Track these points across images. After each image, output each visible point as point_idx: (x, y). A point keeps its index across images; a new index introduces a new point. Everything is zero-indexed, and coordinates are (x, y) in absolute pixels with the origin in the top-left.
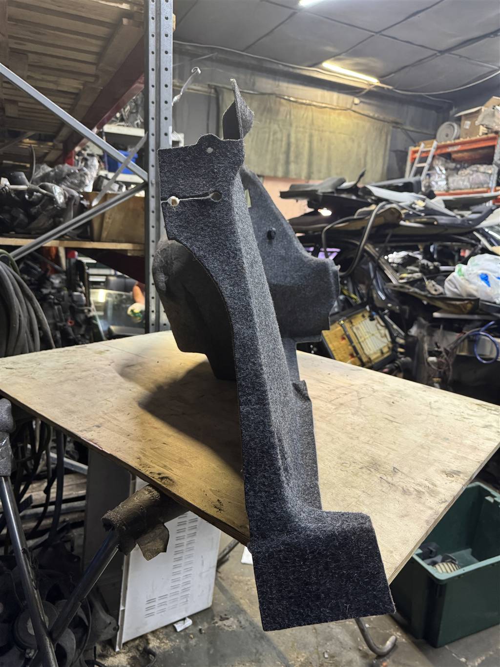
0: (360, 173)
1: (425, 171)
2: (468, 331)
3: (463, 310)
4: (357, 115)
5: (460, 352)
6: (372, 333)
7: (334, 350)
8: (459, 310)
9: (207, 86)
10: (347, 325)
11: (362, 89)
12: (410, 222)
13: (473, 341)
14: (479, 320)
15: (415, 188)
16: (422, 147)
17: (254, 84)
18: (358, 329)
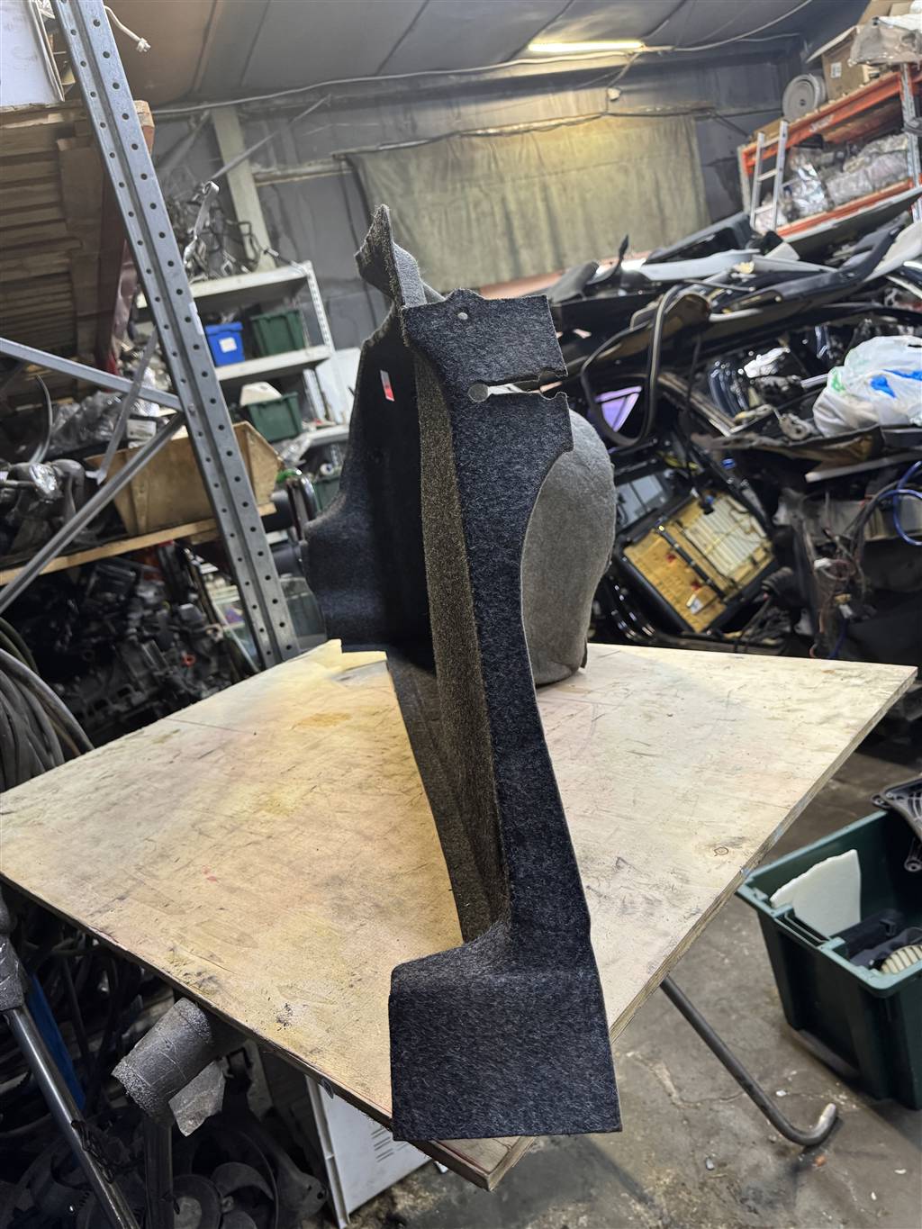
0: (619, 245)
1: (778, 186)
2: (875, 493)
3: (857, 455)
4: (620, 119)
5: (872, 536)
6: (725, 531)
7: (661, 584)
8: (848, 457)
9: (331, 159)
10: (673, 531)
11: (617, 69)
12: (733, 311)
13: (890, 509)
14: (891, 467)
15: (740, 236)
16: (761, 141)
17: (414, 127)
18: (695, 532)
